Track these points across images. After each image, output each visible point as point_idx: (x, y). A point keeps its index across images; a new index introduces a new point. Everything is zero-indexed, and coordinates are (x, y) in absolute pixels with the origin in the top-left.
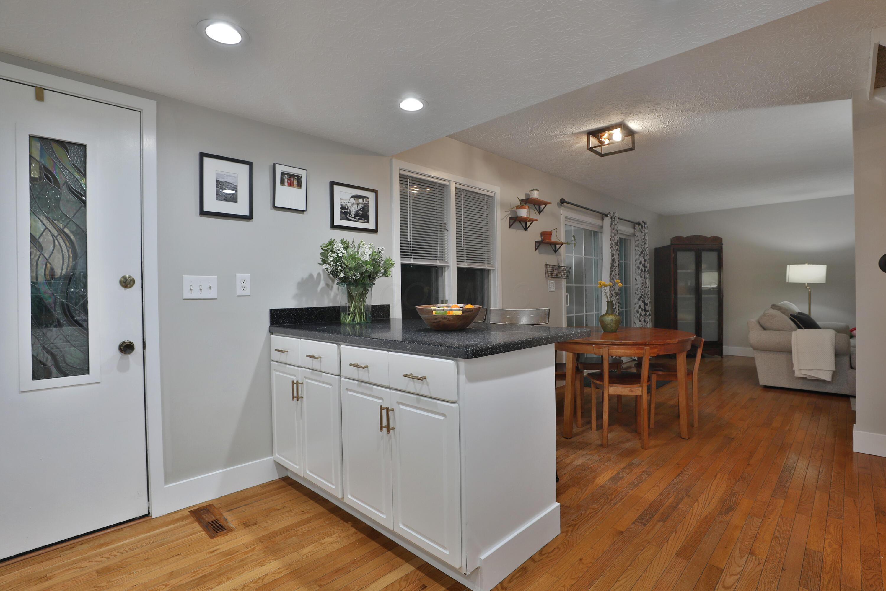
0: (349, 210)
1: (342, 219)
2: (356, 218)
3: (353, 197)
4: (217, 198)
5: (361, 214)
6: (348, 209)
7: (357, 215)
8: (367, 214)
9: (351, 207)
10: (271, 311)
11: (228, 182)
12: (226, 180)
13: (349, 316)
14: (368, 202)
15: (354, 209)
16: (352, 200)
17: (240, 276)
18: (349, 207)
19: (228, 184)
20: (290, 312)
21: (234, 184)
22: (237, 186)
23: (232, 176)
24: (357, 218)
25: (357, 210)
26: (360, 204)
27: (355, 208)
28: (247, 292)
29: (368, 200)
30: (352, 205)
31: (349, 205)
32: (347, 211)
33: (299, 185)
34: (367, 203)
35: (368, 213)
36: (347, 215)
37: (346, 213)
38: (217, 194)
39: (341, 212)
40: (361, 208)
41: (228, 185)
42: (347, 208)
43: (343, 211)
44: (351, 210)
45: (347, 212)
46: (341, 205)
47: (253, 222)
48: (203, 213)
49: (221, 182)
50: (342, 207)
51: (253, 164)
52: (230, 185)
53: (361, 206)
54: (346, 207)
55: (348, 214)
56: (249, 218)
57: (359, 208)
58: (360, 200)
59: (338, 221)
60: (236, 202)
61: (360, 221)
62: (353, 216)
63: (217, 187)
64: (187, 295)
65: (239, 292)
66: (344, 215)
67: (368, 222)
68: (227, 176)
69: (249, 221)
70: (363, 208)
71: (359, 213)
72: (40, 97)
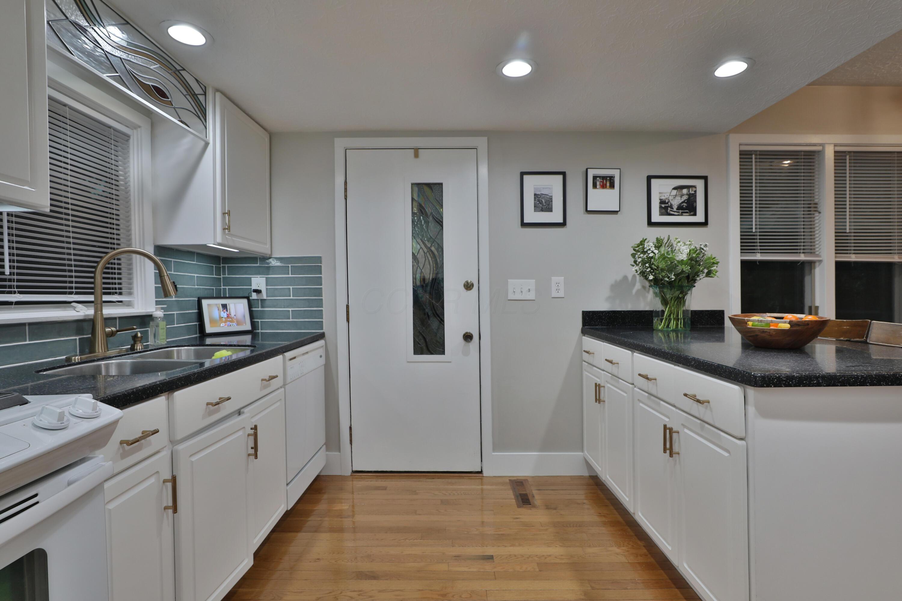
0: (670, 203)
1: (661, 214)
2: (679, 212)
3: (675, 189)
4: (535, 210)
5: (686, 206)
6: (669, 203)
7: (680, 207)
8: (693, 205)
9: (672, 200)
10: (583, 312)
11: (544, 194)
12: (543, 193)
13: (662, 322)
14: (695, 191)
15: (676, 202)
16: (675, 192)
17: (555, 279)
18: (671, 201)
19: (544, 196)
20: (602, 314)
21: (549, 195)
22: (552, 196)
23: (548, 188)
24: (681, 211)
25: (680, 202)
26: (684, 195)
27: (678, 201)
28: (561, 294)
29: (694, 189)
30: (674, 198)
31: (671, 198)
32: (667, 205)
33: (612, 186)
34: (693, 192)
35: (695, 205)
36: (668, 209)
37: (666, 208)
38: (535, 207)
39: (661, 207)
40: (685, 200)
41: (544, 197)
42: (668, 202)
43: (663, 206)
44: (673, 203)
45: (668, 207)
46: (660, 200)
47: (566, 227)
48: (524, 225)
49: (538, 195)
50: (662, 202)
51: (567, 173)
52: (546, 196)
53: (685, 198)
54: (667, 201)
55: (669, 208)
56: (563, 224)
57: (682, 200)
58: (685, 191)
59: (656, 217)
60: (551, 211)
61: (684, 214)
62: (675, 210)
63: (535, 200)
64: (511, 296)
65: (554, 294)
66: (664, 211)
67: (695, 214)
68: (544, 188)
69: (563, 228)
70: (688, 200)
71: (683, 205)
72: (416, 155)
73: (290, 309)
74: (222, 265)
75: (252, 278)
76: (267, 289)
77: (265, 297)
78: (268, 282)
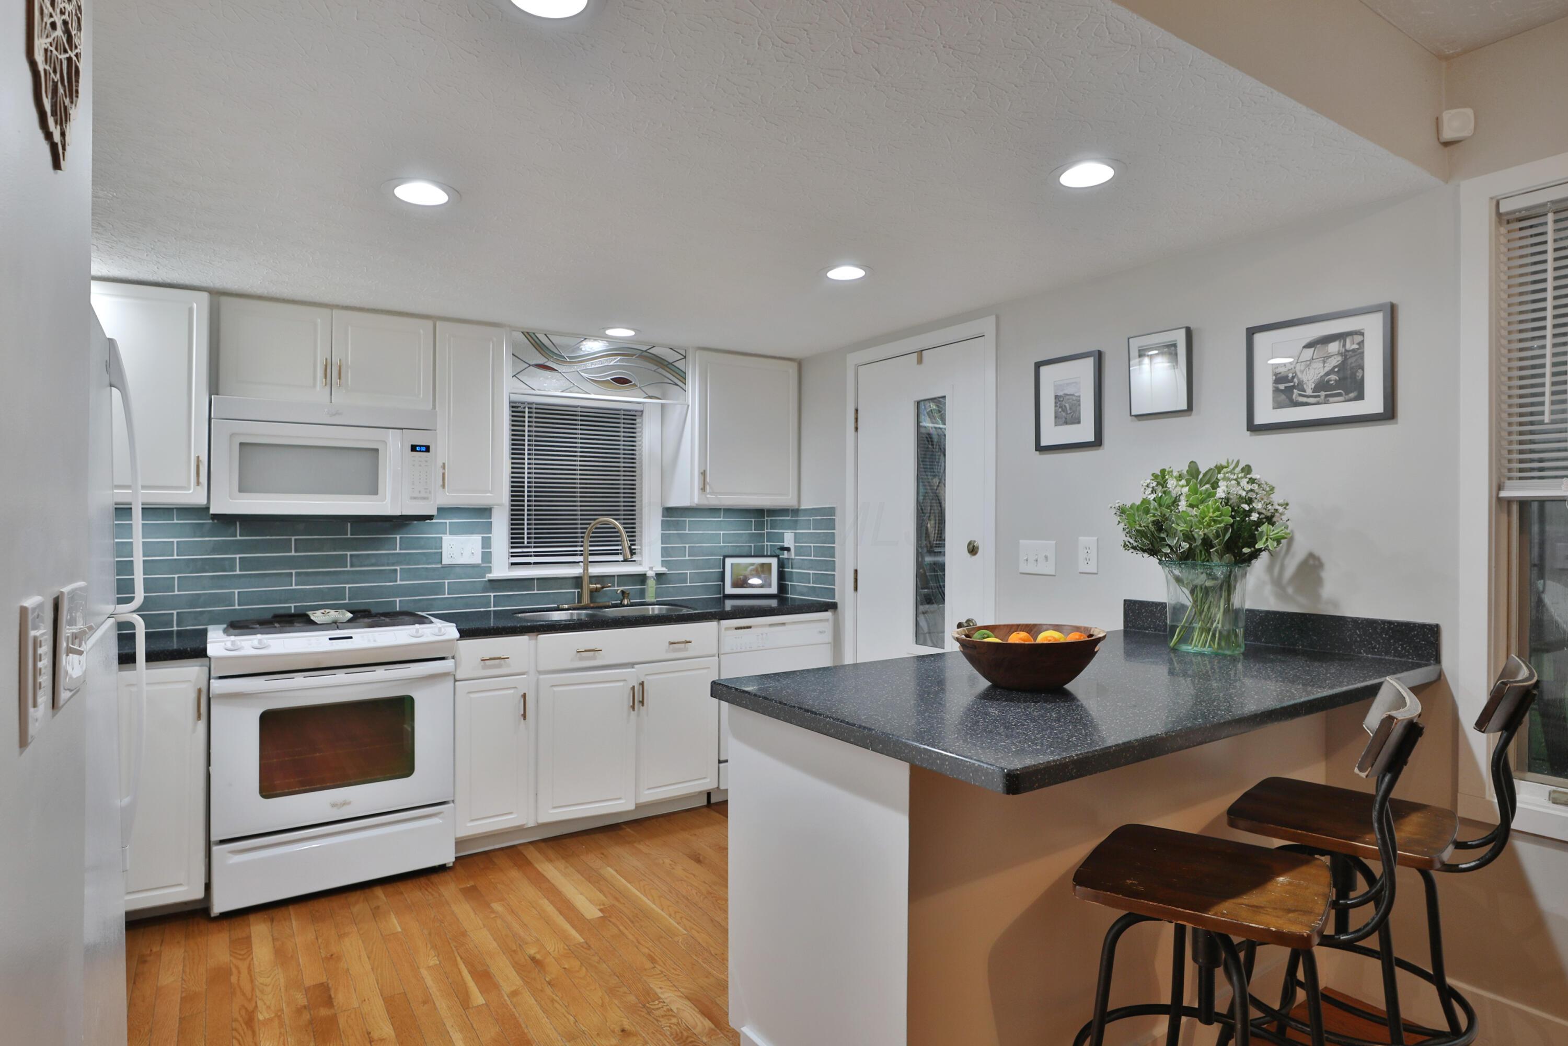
0: (1299, 379)
1: (1278, 405)
2: (1319, 396)
3: (1309, 346)
4: (1056, 422)
5: (1336, 381)
6: (1296, 380)
7: (1322, 386)
8: (1354, 375)
9: (1302, 372)
10: (1126, 602)
11: (1069, 393)
12: (1066, 392)
14: (1361, 343)
15: (1310, 378)
16: (1309, 352)
17: (1084, 540)
18: (1299, 374)
19: (1068, 397)
20: (1156, 608)
21: (1076, 395)
22: (1079, 396)
23: (1073, 383)
24: (1323, 394)
25: (1322, 374)
26: (1330, 357)
27: (1317, 372)
28: (1092, 568)
29: (1358, 338)
30: (1308, 366)
31: (1299, 367)
32: (1292, 384)
34: (1355, 346)
35: (1359, 374)
36: (1293, 393)
37: (1289, 390)
38: (1056, 417)
39: (1276, 390)
40: (1335, 367)
41: (1068, 399)
42: (1293, 377)
43: (1282, 387)
44: (1305, 380)
45: (1294, 387)
46: (1276, 375)
47: (1103, 449)
48: (1040, 449)
49: (1061, 396)
50: (1280, 379)
51: (1102, 352)
52: (1071, 397)
53: (1335, 361)
54: (1290, 375)
55: (1295, 391)
56: (1096, 444)
57: (1327, 369)
58: (1334, 347)
59: (1266, 413)
60: (1079, 422)
61: (1331, 399)
62: (1309, 392)
63: (1056, 406)
64: (1023, 568)
65: (1083, 567)
66: (1283, 397)
67: (1360, 397)
68: (1068, 384)
69: (1098, 450)
70: (1342, 367)
71: (1328, 381)
72: (920, 361)
73: (811, 572)
74: (766, 518)
75: (785, 534)
76: (795, 546)
77: (793, 557)
78: (797, 538)
